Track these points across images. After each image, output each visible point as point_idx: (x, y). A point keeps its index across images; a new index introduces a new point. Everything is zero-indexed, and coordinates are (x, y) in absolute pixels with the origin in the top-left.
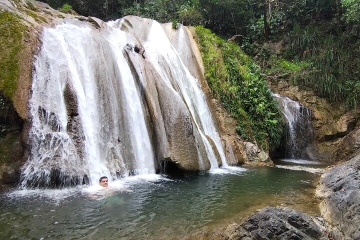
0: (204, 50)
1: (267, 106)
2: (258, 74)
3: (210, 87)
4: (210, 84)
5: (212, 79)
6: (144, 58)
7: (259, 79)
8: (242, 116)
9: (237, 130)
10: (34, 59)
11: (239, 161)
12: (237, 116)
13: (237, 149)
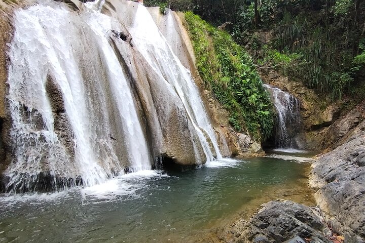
0: (194, 38)
1: (259, 97)
2: (250, 64)
3: (202, 78)
4: (202, 74)
5: (204, 69)
6: (132, 46)
7: (251, 70)
8: (235, 107)
9: (230, 122)
10: (6, 47)
11: (233, 153)
12: (230, 107)
13: (231, 141)
